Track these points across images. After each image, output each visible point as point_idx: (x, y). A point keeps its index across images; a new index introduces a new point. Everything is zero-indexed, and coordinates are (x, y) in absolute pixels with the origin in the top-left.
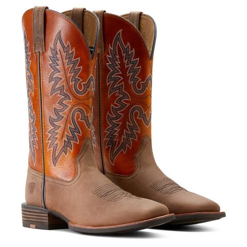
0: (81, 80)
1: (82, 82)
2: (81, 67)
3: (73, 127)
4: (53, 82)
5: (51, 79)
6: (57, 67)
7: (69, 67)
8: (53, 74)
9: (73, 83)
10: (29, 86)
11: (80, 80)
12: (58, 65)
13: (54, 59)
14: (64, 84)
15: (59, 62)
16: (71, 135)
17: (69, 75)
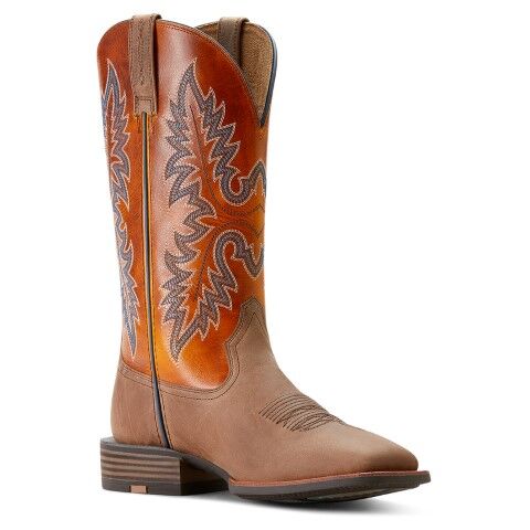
0: (238, 171)
1: (238, 175)
2: (238, 143)
3: (220, 274)
4: (175, 176)
5: (170, 169)
6: (184, 143)
7: (212, 143)
8: (173, 159)
9: (220, 177)
10: (115, 190)
11: (234, 171)
12: (187, 140)
13: (177, 126)
14: (199, 179)
15: (189, 133)
16: (214, 291)
17: (210, 160)
